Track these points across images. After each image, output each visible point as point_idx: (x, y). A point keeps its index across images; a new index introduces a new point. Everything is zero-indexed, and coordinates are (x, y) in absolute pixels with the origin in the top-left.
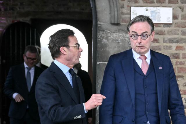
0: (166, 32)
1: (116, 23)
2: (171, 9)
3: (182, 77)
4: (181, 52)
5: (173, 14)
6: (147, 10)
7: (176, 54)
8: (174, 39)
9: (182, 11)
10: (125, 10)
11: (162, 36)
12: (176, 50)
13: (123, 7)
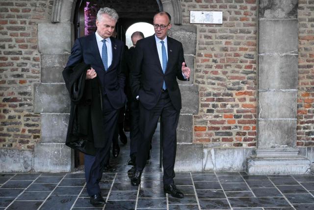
0: (217, 31)
1: (178, 23)
2: (222, 12)
3: (230, 66)
4: (229, 46)
5: (223, 16)
6: (203, 13)
7: (226, 47)
8: (224, 36)
9: (230, 14)
10: (185, 14)
11: (214, 34)
12: (225, 44)
13: (184, 11)
